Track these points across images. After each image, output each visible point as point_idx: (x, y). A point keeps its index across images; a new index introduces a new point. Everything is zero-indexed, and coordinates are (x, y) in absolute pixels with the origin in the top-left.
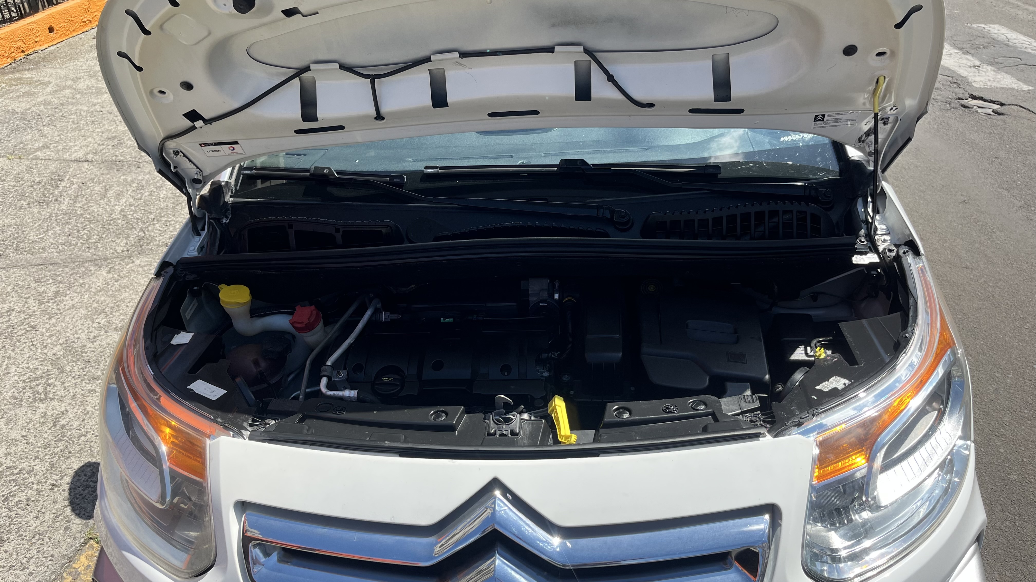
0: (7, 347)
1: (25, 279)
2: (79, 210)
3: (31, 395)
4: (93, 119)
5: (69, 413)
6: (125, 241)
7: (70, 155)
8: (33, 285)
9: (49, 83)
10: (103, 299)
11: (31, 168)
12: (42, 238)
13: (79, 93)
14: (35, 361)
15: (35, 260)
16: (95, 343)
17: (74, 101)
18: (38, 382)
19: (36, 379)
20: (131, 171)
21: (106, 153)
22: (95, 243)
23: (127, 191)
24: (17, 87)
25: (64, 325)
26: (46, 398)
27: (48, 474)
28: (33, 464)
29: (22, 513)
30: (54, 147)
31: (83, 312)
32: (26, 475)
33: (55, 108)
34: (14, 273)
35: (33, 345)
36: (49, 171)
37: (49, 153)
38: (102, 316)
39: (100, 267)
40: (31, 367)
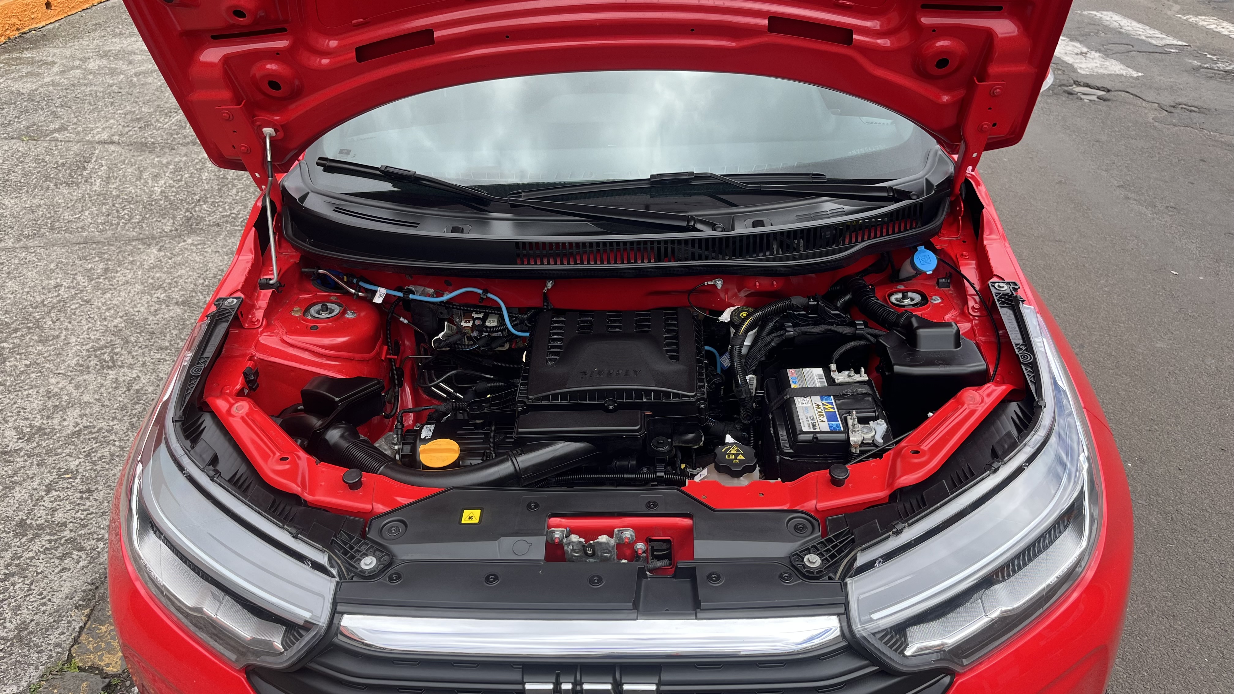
0: (62, 319)
1: (69, 257)
2: (115, 190)
3: (98, 363)
4: (112, 100)
5: (142, 379)
6: (171, 221)
7: (94, 137)
8: (78, 262)
9: (54, 63)
10: (158, 275)
11: (50, 149)
12: (79, 218)
13: (91, 73)
14: (96, 332)
15: (75, 239)
16: (157, 317)
17: (86, 82)
18: (103, 351)
19: (101, 348)
20: (165, 153)
21: (133, 135)
22: (138, 223)
23: (165, 172)
24: (18, 68)
25: (120, 299)
26: (114, 366)
27: (129, 433)
28: (111, 423)
29: (107, 466)
30: (73, 128)
31: (139, 287)
32: (106, 433)
33: (66, 89)
34: (54, 251)
35: (90, 317)
36: (72, 153)
37: (68, 135)
38: (160, 291)
39: (149, 245)
40: (93, 337)
